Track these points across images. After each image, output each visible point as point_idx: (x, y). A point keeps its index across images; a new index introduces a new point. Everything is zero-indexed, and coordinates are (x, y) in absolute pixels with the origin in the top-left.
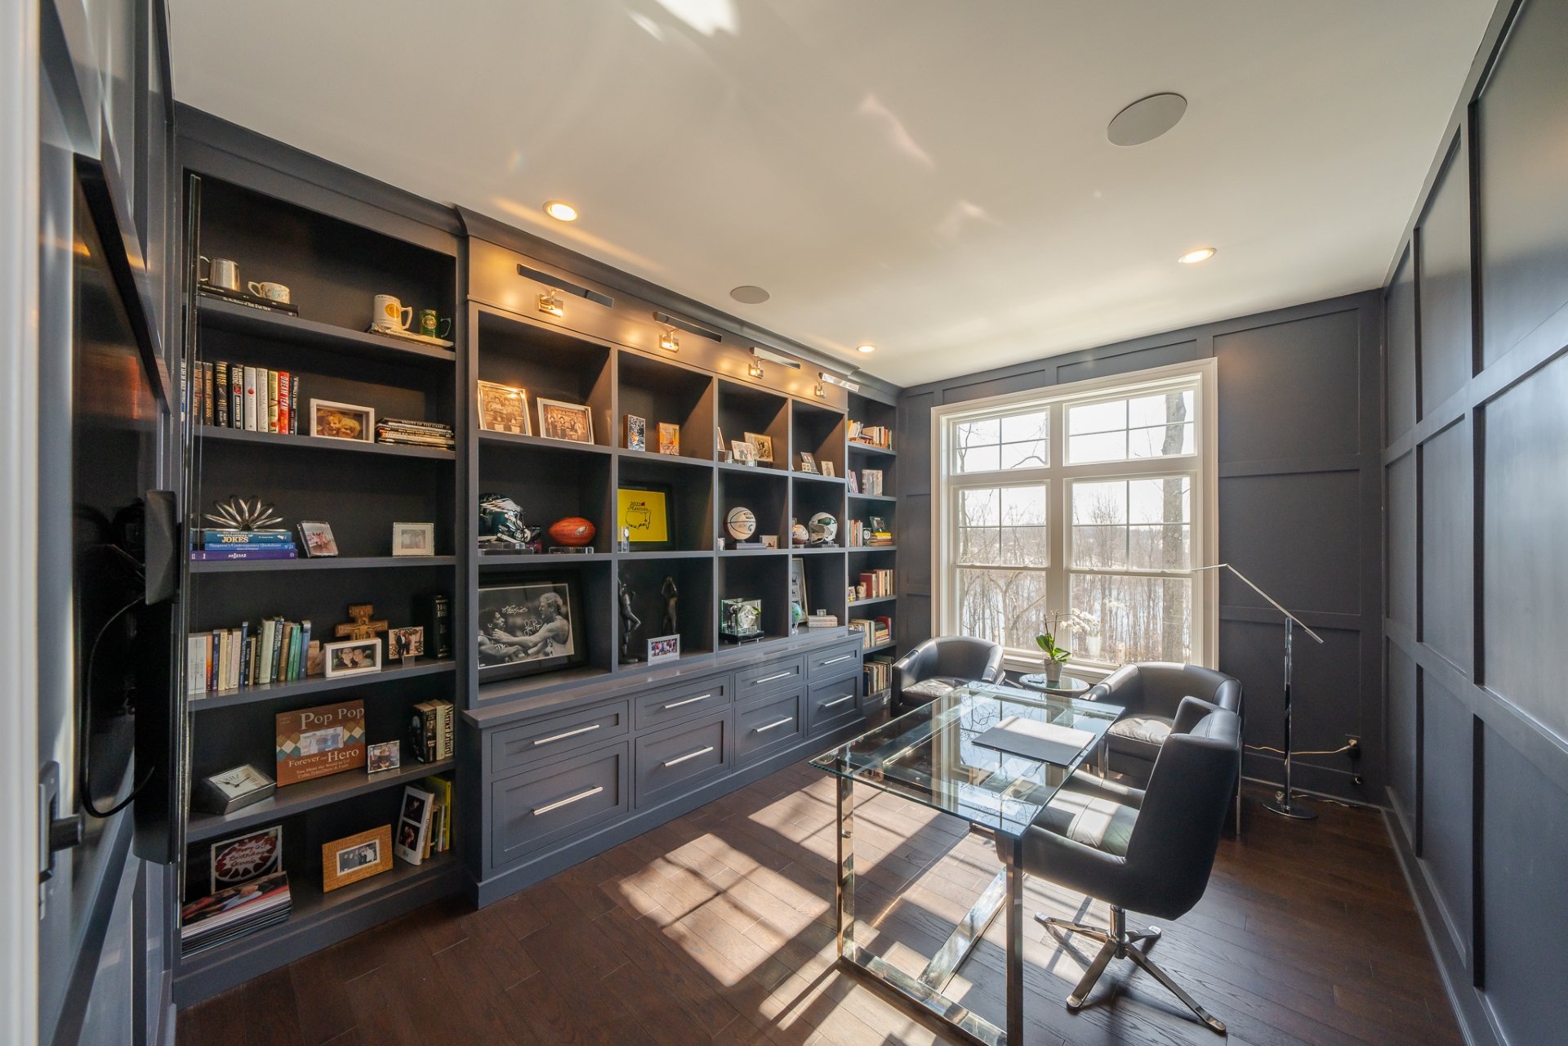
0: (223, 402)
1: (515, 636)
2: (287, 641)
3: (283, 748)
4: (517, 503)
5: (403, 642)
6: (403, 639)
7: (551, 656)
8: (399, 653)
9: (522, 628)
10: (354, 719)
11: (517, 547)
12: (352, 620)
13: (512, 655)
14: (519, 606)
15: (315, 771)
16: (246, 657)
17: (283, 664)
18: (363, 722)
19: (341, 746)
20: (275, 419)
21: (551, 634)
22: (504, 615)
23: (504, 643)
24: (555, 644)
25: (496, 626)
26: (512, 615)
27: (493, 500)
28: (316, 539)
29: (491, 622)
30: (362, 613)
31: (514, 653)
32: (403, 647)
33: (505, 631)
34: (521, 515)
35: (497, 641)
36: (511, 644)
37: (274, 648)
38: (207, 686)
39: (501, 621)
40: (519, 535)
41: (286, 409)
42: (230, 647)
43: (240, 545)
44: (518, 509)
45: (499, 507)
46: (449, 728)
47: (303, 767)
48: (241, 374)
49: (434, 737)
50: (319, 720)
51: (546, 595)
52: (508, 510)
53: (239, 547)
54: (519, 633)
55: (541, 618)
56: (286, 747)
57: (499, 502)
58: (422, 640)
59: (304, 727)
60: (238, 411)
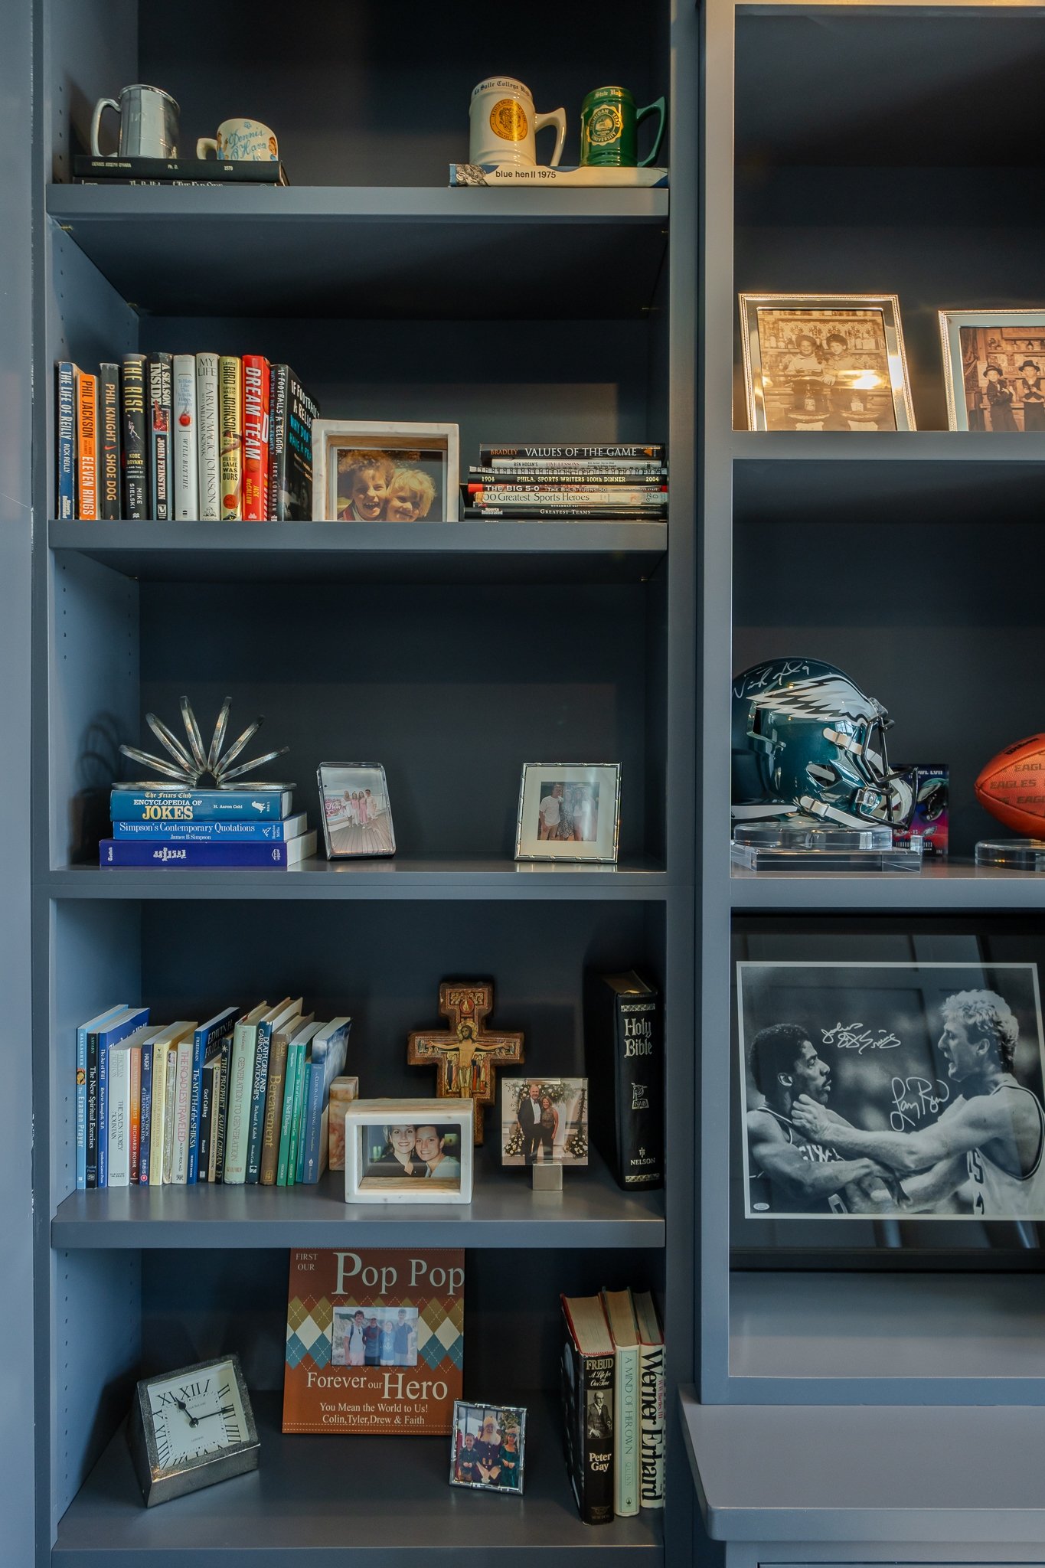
0: (137, 458)
1: (860, 1125)
2: (277, 1079)
3: (297, 1332)
4: (867, 690)
5: (537, 1121)
6: (536, 1109)
7: (976, 1216)
8: (526, 1149)
9: (883, 1102)
10: (441, 1293)
11: (867, 845)
12: (443, 1025)
13: (852, 1190)
14: (876, 1022)
15: (355, 1414)
16: (201, 1112)
17: (270, 1143)
18: (459, 1306)
19: (412, 1360)
20: (234, 486)
21: (980, 1136)
22: (828, 1053)
23: (826, 1145)
24: (991, 1173)
25: (803, 1085)
26: (851, 1053)
27: (786, 680)
28: (350, 810)
29: (791, 1070)
30: (466, 1006)
31: (858, 1182)
32: (539, 1133)
33: (828, 1106)
34: (879, 729)
35: (805, 1135)
36: (849, 1153)
37: (253, 1095)
38: (132, 1170)
39: (817, 1070)
40: (871, 800)
41: (256, 455)
42: (172, 1081)
43: (176, 828)
44: (872, 709)
45: (806, 705)
46: (652, 1417)
47: (335, 1396)
48: (166, 376)
49: (607, 1444)
50: (370, 1276)
51: (964, 997)
52: (835, 713)
53: (175, 833)
54: (872, 1117)
55: (945, 1077)
56: (305, 1332)
57: (808, 689)
58: (585, 1119)
59: (340, 1290)
60: (161, 475)
